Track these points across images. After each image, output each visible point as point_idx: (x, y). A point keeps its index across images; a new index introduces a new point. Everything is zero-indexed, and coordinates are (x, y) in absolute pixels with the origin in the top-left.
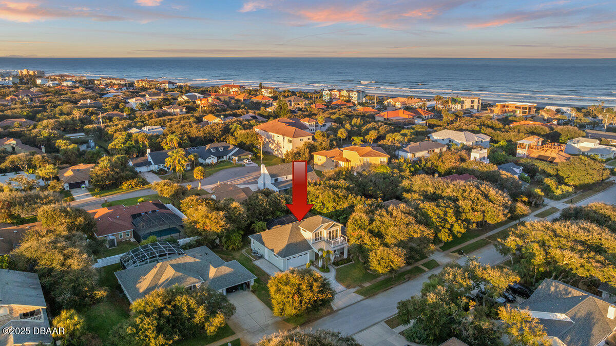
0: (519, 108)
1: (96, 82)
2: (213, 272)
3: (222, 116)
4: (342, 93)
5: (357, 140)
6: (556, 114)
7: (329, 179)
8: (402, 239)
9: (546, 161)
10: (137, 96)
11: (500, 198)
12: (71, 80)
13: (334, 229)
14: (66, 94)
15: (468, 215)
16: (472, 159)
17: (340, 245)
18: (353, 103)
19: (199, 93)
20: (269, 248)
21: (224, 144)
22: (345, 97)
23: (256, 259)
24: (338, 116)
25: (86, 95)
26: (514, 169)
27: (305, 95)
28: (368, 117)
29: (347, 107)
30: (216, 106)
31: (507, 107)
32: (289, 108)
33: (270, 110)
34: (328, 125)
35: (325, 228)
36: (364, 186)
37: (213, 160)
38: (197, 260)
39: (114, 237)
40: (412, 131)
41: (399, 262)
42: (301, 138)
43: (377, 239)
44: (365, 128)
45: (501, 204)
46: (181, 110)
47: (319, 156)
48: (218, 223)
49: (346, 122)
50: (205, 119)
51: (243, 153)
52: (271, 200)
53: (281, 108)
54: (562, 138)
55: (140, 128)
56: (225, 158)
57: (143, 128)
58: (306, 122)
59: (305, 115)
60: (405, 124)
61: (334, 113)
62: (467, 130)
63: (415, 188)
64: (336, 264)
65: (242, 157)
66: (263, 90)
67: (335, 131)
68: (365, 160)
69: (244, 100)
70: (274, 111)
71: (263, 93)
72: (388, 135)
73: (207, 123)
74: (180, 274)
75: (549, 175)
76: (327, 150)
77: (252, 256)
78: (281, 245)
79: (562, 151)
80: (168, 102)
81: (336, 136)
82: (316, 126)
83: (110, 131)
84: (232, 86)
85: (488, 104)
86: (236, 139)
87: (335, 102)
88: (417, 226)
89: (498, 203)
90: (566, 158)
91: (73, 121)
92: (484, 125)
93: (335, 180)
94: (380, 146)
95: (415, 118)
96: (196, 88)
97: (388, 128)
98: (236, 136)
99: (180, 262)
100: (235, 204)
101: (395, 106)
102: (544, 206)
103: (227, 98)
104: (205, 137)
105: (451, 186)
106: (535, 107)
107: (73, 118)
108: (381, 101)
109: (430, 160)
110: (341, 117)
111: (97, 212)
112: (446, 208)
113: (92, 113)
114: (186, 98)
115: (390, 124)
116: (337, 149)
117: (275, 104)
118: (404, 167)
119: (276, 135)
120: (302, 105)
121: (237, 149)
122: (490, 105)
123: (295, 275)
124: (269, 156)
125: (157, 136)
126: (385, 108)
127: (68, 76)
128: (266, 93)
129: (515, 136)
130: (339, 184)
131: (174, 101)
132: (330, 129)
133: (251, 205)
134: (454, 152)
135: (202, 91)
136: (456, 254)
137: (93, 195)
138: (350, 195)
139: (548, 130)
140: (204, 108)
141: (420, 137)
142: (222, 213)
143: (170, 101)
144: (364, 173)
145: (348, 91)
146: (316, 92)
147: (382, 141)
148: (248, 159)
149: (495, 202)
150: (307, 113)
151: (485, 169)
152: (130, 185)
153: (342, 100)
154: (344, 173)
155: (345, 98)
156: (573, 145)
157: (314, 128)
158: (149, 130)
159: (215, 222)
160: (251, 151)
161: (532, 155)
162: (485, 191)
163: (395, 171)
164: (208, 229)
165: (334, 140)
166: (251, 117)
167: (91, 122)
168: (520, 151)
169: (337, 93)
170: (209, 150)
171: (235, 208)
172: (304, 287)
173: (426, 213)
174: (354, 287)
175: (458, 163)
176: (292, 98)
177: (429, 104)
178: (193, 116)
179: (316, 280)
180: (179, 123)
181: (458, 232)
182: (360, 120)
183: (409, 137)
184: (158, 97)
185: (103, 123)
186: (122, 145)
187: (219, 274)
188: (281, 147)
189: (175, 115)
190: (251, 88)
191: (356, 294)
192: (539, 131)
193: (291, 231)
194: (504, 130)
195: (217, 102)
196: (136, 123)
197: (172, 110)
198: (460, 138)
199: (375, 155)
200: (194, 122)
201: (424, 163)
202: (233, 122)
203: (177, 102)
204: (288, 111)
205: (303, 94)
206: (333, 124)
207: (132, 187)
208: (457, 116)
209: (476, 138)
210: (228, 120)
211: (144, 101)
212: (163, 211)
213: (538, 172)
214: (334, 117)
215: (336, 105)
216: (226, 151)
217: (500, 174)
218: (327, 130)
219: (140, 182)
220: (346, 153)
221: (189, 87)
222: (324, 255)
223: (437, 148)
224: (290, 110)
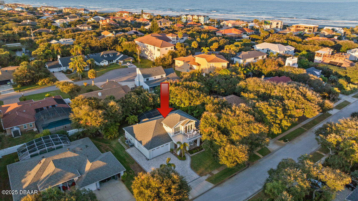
0: (307, 28)
1: (38, 9)
2: (88, 166)
3: (114, 32)
4: (194, 17)
5: (205, 49)
6: (333, 32)
7: (186, 80)
8: (245, 136)
9: (335, 65)
10: (62, 18)
11: (315, 98)
12: (22, 8)
13: (190, 124)
14: (15, 16)
15: (292, 112)
16: (286, 65)
17: (194, 138)
18: (201, 24)
19: (102, 16)
20: (138, 140)
21: (114, 52)
22: (196, 19)
23: (129, 148)
24: (192, 32)
25: (27, 17)
26: (315, 71)
27: (170, 19)
28: (212, 33)
29: (198, 26)
30: (111, 25)
31: (299, 27)
32: (159, 26)
33: (147, 28)
34: (185, 38)
35: (182, 125)
36: (210, 84)
37: (106, 63)
38: (76, 155)
39: (18, 129)
40: (242, 43)
41: (243, 157)
42: (166, 48)
43: (225, 136)
44: (210, 41)
45: (316, 103)
46: (89, 27)
47: (179, 61)
48: (97, 120)
49: (197, 36)
50: (102, 34)
51: (126, 58)
52: (142, 98)
53: (154, 26)
54: (343, 49)
55: (58, 40)
56: (114, 62)
57: (60, 40)
58: (170, 36)
59: (170, 31)
60: (236, 38)
61: (189, 30)
62: (279, 43)
63: (250, 88)
64: (191, 152)
65: (126, 61)
66: (143, 15)
67: (190, 43)
68: (211, 65)
69: (131, 21)
70: (149, 29)
71: (144, 17)
72: (226, 46)
73: (104, 36)
74: (59, 170)
75: (340, 77)
76: (184, 56)
77: (125, 144)
78: (148, 139)
79: (347, 59)
80: (81, 22)
81: (190, 46)
82: (177, 39)
83: (37, 42)
84: (124, 12)
85: (286, 25)
86: (122, 48)
87: (189, 23)
88: (256, 124)
89: (314, 102)
90: (350, 64)
91: (14, 35)
92: (290, 40)
93: (190, 81)
94: (221, 54)
95: (242, 34)
96: (101, 14)
97: (225, 41)
98: (122, 46)
99: (61, 157)
100: (112, 103)
101: (227, 26)
102: (339, 99)
103: (120, 20)
104: (101, 46)
105: (278, 88)
106: (317, 28)
107: (14, 32)
108: (219, 22)
109: (257, 65)
110: (194, 33)
111: (9, 107)
112: (276, 107)
113: (28, 29)
114: (93, 20)
115: (226, 38)
116: (191, 56)
117: (150, 24)
118: (239, 70)
119: (149, 45)
120: (168, 24)
121: (122, 55)
122: (288, 26)
123: (155, 180)
124: (145, 60)
125: (69, 46)
126: (221, 27)
127: (20, 5)
128: (145, 17)
129: (312, 48)
130: (193, 85)
131: (85, 22)
132: (186, 41)
133: (126, 102)
134: (273, 59)
135: (105, 15)
136: (282, 142)
137: (15, 90)
138: (202, 95)
139: (333, 44)
140: (103, 26)
141: (247, 47)
142: (100, 112)
143: (82, 22)
144: (211, 74)
145: (198, 16)
146: (177, 16)
147: (222, 50)
148: (130, 62)
149: (312, 101)
150: (171, 30)
151: (298, 73)
152: (43, 82)
153: (194, 22)
154: (197, 74)
155: (196, 21)
156: (351, 53)
157: (176, 40)
158: (64, 41)
159: (95, 119)
160: (132, 56)
161: (325, 61)
162: (303, 92)
163: (233, 73)
164: (89, 124)
165: (190, 49)
166: (134, 32)
167: (26, 35)
168: (317, 59)
169: (191, 17)
170: (103, 55)
171: (112, 106)
172: (163, 191)
173: (261, 111)
174: (206, 175)
175: (277, 68)
176: (162, 20)
177: (250, 24)
178: (95, 32)
179: (174, 183)
180: (84, 37)
181: (285, 126)
182: (207, 35)
183: (240, 47)
184: (75, 19)
185: (34, 36)
186: (42, 53)
187: (94, 168)
188: (152, 54)
189: (84, 31)
190: (136, 14)
191: (207, 182)
192: (327, 44)
193: (156, 126)
194: (303, 43)
195: (113, 22)
196: (57, 36)
197: (82, 28)
198: (276, 49)
199: (218, 61)
200: (94, 36)
201: (252, 67)
202: (121, 36)
203: (87, 22)
204: (158, 29)
205: (169, 18)
206: (188, 38)
207: (45, 84)
208: (270, 33)
209: (285, 48)
210: (118, 35)
211: (65, 22)
212: (61, 105)
213: (332, 74)
214: (189, 33)
215: (190, 25)
216: (115, 56)
217: (309, 77)
218: (184, 42)
219: (51, 80)
220: (198, 59)
221: (97, 13)
222: (182, 148)
223: (260, 55)
224: (160, 28)
